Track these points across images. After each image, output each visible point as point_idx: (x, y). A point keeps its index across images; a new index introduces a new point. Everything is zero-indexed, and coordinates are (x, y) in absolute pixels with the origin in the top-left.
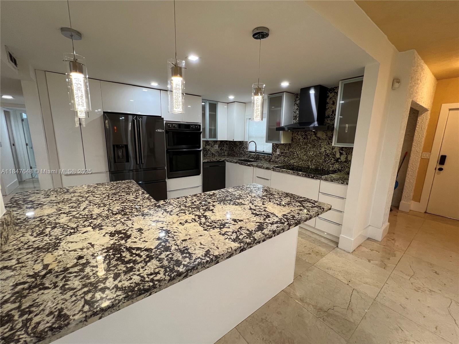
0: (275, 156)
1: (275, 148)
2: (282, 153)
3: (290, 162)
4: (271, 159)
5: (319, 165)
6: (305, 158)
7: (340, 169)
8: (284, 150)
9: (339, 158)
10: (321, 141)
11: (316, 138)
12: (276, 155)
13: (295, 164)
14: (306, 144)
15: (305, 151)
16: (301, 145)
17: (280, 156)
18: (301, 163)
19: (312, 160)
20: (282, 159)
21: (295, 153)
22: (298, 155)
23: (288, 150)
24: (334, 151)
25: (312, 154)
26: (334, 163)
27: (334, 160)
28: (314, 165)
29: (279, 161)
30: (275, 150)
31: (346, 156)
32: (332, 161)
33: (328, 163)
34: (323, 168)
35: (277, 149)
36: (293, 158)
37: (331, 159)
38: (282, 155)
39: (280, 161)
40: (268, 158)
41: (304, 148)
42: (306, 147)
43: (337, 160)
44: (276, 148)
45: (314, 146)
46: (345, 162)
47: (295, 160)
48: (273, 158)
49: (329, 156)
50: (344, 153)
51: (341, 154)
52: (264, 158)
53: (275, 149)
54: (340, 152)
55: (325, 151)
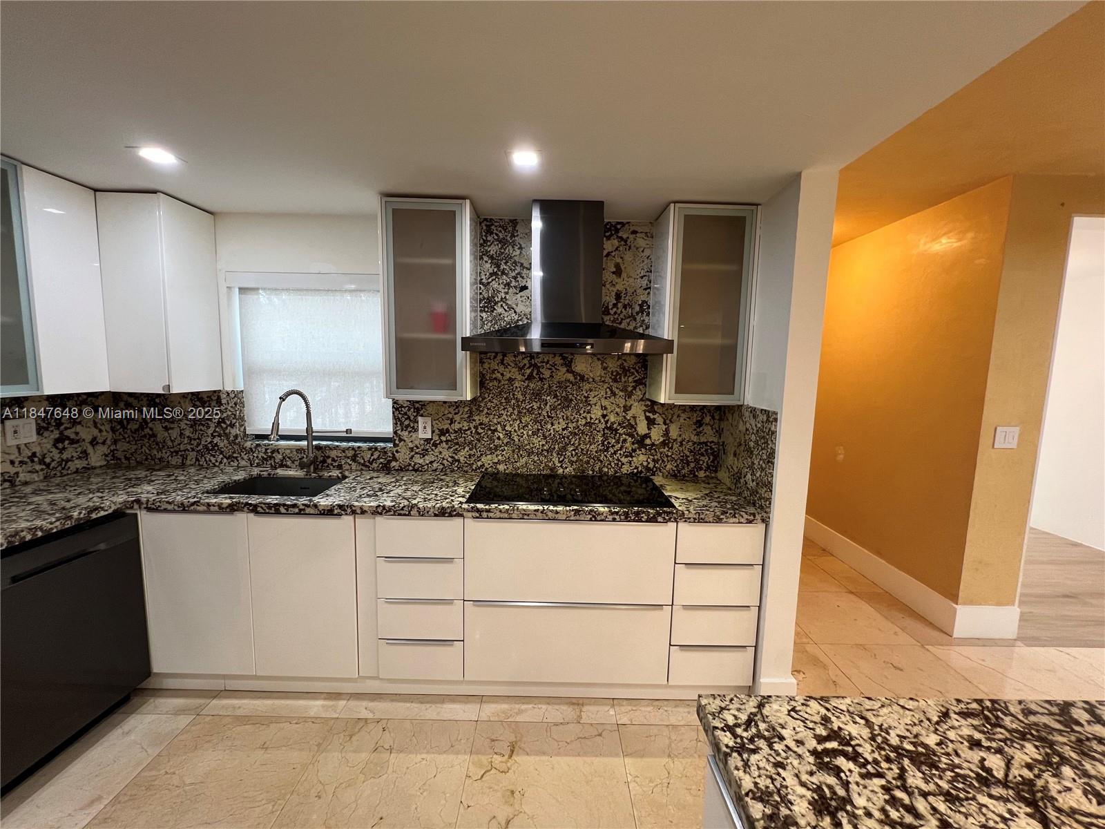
0: (411, 445)
1: (405, 414)
2: (443, 432)
3: (479, 463)
4: (390, 462)
5: (588, 462)
6: (537, 442)
7: (651, 465)
8: (452, 422)
9: (647, 436)
10: (587, 386)
11: (570, 377)
12: (417, 443)
13: (501, 467)
14: (537, 395)
15: (536, 421)
16: (517, 400)
17: (435, 445)
18: (523, 461)
19: (564, 449)
20: (447, 454)
21: (499, 428)
22: (508, 434)
23: (470, 419)
24: (629, 415)
25: (563, 430)
26: (634, 450)
27: (633, 443)
28: (572, 463)
29: (431, 462)
30: (407, 422)
31: (664, 427)
32: (628, 445)
33: (615, 453)
34: (600, 469)
35: (420, 419)
36: (491, 449)
37: (625, 441)
38: (441, 442)
39: (435, 465)
40: (379, 458)
41: (531, 411)
42: (539, 408)
43: (641, 442)
44: (411, 413)
45: (566, 402)
46: (664, 444)
47: (498, 452)
48: (403, 456)
49: (616, 430)
50: (659, 420)
51: (651, 422)
52: (354, 458)
53: (409, 418)
54: (647, 418)
55: (604, 416)
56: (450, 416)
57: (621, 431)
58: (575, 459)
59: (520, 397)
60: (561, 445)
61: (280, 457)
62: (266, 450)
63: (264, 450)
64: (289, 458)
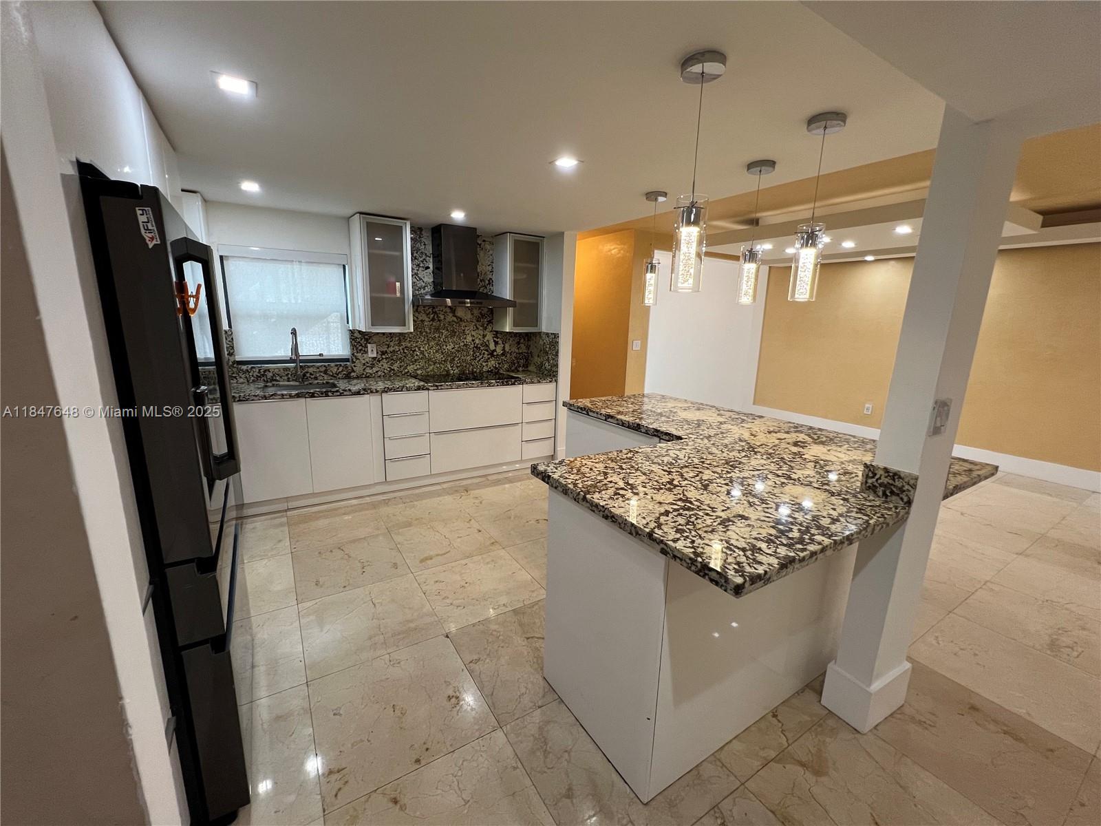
0: (363, 362)
1: (359, 342)
2: (383, 353)
3: (406, 370)
4: (350, 373)
5: (466, 367)
6: (439, 356)
7: (497, 366)
8: (389, 346)
9: (495, 350)
10: (464, 324)
11: (455, 319)
12: (367, 360)
13: (419, 372)
14: (437, 329)
15: (437, 344)
16: (426, 332)
17: (379, 361)
19: (453, 359)
20: (386, 366)
21: (417, 349)
22: (422, 353)
23: (399, 344)
24: (486, 338)
25: (453, 349)
26: (489, 358)
27: (488, 355)
28: (457, 367)
29: (377, 372)
30: (360, 348)
31: (503, 346)
32: (485, 356)
33: (479, 360)
34: (472, 369)
35: (369, 345)
36: (412, 362)
37: (484, 353)
38: (383, 359)
39: (379, 373)
40: (342, 371)
41: (434, 339)
42: (439, 337)
43: (492, 354)
44: (363, 342)
45: (453, 333)
46: (503, 354)
47: (417, 363)
48: (359, 369)
49: (480, 348)
50: (500, 342)
51: (496, 343)
53: (361, 345)
54: (494, 341)
55: (473, 340)
56: (387, 343)
57: (482, 348)
58: (459, 365)
59: (428, 331)
60: (451, 357)
61: (271, 374)
62: (260, 370)
63: (257, 370)
64: (278, 375)
